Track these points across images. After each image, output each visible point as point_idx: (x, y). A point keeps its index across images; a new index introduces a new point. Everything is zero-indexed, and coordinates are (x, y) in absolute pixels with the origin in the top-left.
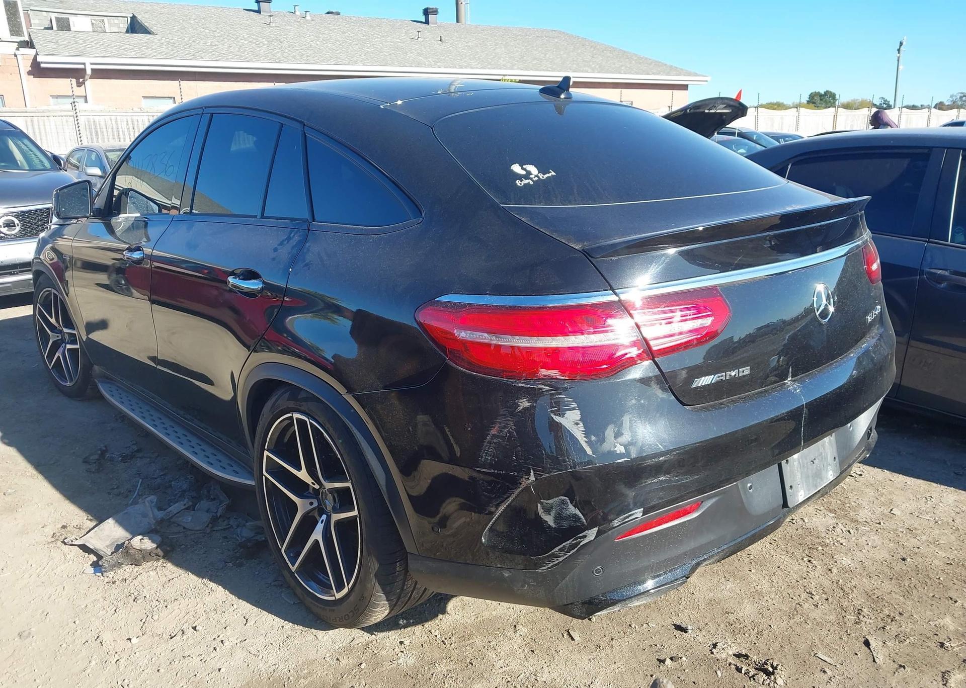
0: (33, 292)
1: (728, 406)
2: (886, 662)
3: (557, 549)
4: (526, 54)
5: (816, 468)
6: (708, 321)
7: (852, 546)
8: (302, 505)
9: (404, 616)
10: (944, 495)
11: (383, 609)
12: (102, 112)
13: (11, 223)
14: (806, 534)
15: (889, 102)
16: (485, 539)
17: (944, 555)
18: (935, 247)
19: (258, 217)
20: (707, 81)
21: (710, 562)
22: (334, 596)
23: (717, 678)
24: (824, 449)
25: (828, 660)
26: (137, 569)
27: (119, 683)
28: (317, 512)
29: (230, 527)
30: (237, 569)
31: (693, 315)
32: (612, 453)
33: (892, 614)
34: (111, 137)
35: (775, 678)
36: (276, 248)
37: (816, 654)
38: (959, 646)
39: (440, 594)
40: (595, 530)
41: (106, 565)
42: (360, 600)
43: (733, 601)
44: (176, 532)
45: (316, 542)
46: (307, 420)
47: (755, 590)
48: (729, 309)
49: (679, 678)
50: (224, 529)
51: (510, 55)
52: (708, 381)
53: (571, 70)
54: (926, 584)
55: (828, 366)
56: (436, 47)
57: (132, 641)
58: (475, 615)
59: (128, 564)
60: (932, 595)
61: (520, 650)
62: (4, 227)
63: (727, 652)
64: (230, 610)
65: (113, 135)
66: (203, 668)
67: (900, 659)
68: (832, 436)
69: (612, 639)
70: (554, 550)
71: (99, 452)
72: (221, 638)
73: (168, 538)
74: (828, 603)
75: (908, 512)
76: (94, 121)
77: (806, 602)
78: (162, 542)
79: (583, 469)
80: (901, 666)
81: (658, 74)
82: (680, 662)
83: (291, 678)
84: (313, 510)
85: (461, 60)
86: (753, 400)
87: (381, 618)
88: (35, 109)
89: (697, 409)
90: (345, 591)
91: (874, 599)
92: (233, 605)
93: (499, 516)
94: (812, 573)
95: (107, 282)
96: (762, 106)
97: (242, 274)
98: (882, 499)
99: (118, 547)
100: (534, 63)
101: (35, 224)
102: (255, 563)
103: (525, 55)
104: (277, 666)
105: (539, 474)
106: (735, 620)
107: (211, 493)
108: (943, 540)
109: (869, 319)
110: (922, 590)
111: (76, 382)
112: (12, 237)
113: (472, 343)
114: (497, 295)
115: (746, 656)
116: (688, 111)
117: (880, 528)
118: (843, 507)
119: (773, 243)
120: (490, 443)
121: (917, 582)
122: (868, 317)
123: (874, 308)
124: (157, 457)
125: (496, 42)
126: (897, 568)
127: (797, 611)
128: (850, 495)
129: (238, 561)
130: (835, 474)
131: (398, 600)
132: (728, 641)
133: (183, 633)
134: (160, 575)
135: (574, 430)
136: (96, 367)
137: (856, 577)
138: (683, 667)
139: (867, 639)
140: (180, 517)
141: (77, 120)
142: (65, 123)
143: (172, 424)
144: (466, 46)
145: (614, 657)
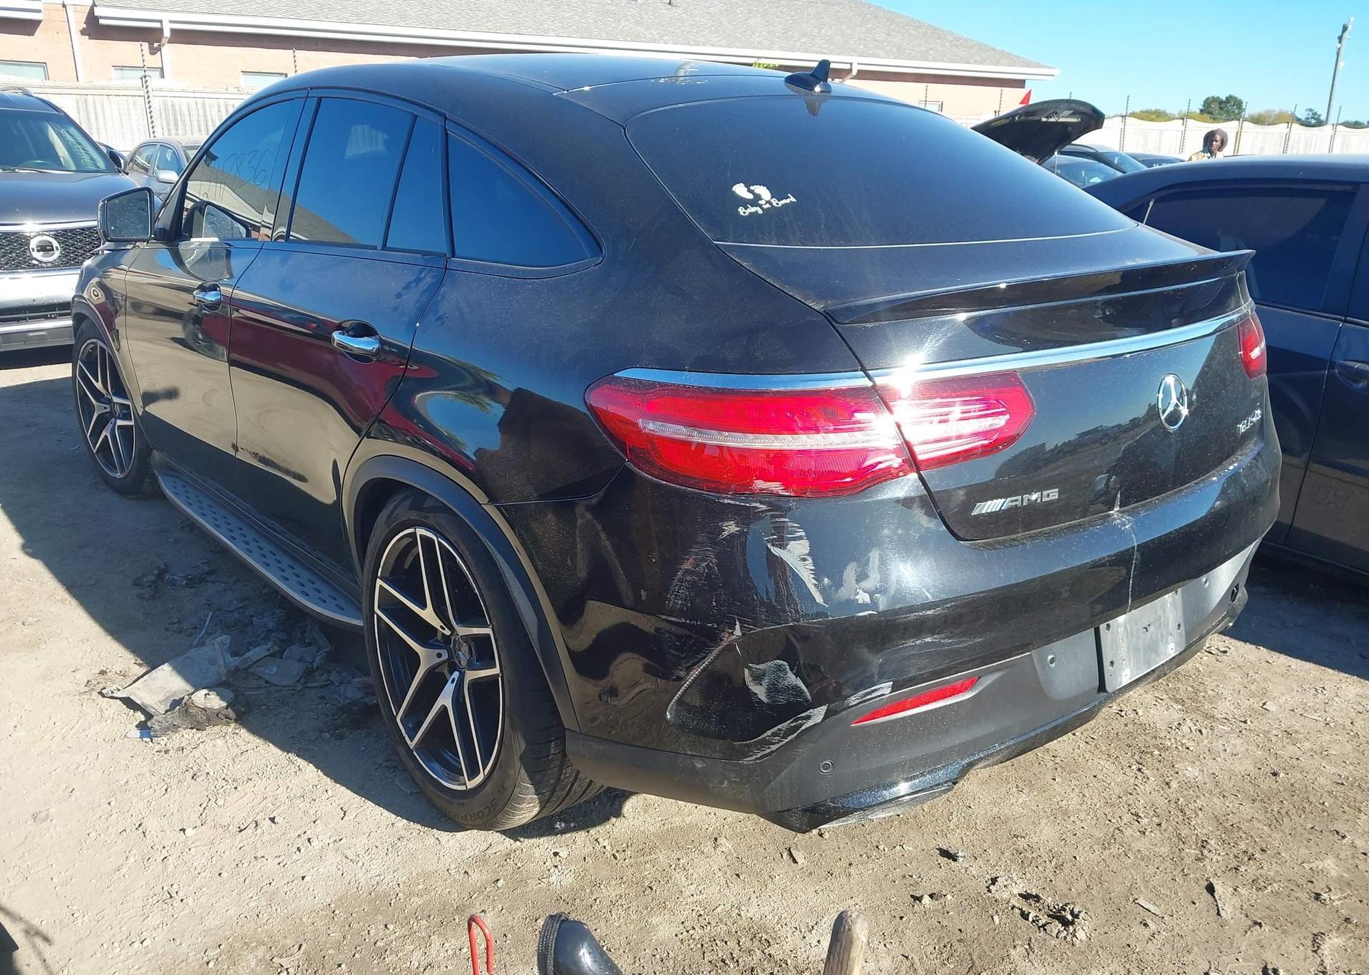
0: (73, 345)
1: (1023, 544)
2: (1236, 917)
3: (769, 733)
4: (791, 27)
5: (1151, 638)
6: (1001, 421)
7: (1202, 752)
8: (427, 658)
9: (562, 817)
10: (1343, 686)
11: (530, 805)
12: (183, 91)
13: (48, 246)
14: (1139, 732)
15: (1320, 116)
16: (671, 715)
17: (1334, 770)
18: (1355, 329)
19: (378, 248)
20: (1053, 75)
21: (988, 762)
22: (465, 784)
23: (992, 926)
24: (1164, 611)
25: (1153, 908)
26: (199, 734)
27: (165, 889)
28: (446, 668)
29: (330, 684)
30: (336, 741)
31: (979, 411)
32: (851, 603)
33: (1251, 850)
34: (195, 128)
35: (1075, 930)
36: (400, 293)
37: (1137, 899)
38: (1341, 899)
39: (616, 790)
40: (823, 709)
41: (156, 727)
42: (499, 791)
43: (1026, 820)
44: (255, 686)
45: (444, 710)
46: (435, 538)
47: (1058, 807)
48: (1033, 405)
49: (940, 922)
50: (322, 687)
51: (768, 28)
52: (995, 506)
53: (855, 52)
54: (1304, 810)
55: (1175, 493)
56: (663, 13)
57: (186, 832)
58: (662, 820)
59: (187, 728)
60: (1310, 826)
61: (720, 873)
62: (38, 251)
63: (1012, 888)
64: (323, 797)
65: (199, 126)
66: (281, 875)
67: (1257, 913)
68: (1176, 592)
69: (850, 865)
70: (766, 735)
71: (156, 572)
72: (308, 835)
73: (243, 694)
74: (1160, 830)
75: (1288, 707)
76: (173, 105)
77: (1130, 827)
78: (235, 699)
79: (809, 623)
80: (1255, 923)
81: (983, 62)
82: (942, 900)
83: (400, 895)
84: (442, 664)
85: (698, 33)
86: (1061, 536)
87: (528, 819)
88: (89, 84)
89: (979, 546)
90: (479, 778)
91: (1227, 828)
92: (326, 791)
93: (691, 684)
94: (1141, 786)
95: (182, 336)
96: (1133, 115)
97: (353, 328)
98: (1253, 688)
99: (176, 703)
100: (803, 41)
101: (81, 248)
102: (361, 734)
103: (790, 29)
104: (382, 877)
105: (747, 628)
106: (1026, 847)
107: (306, 635)
108: (1334, 750)
109: (1242, 428)
110: (1297, 818)
111: (128, 474)
112: (49, 265)
113: (663, 439)
114: (700, 372)
115: (1037, 898)
116: (1017, 118)
117: (1246, 729)
118: (1196, 697)
119: (1108, 313)
120: (681, 580)
121: (1291, 806)
122: (1241, 426)
123: (1250, 413)
124: (236, 582)
125: (750, 8)
126: (1264, 787)
127: (1115, 839)
128: (1207, 681)
129: (337, 731)
130: (1178, 648)
131: (552, 793)
132: (1014, 875)
133: (257, 825)
134: (230, 745)
135: (800, 568)
136: (156, 453)
137: (1204, 795)
138: (947, 909)
139: (1211, 883)
140: (261, 667)
141: (149, 102)
142: (131, 105)
143: (257, 537)
144: (706, 13)
145: (851, 889)
